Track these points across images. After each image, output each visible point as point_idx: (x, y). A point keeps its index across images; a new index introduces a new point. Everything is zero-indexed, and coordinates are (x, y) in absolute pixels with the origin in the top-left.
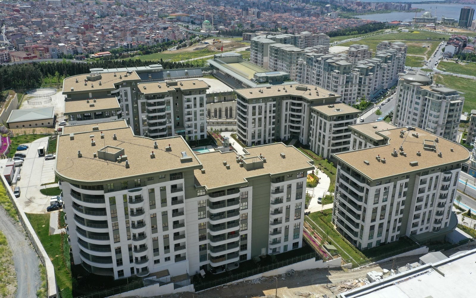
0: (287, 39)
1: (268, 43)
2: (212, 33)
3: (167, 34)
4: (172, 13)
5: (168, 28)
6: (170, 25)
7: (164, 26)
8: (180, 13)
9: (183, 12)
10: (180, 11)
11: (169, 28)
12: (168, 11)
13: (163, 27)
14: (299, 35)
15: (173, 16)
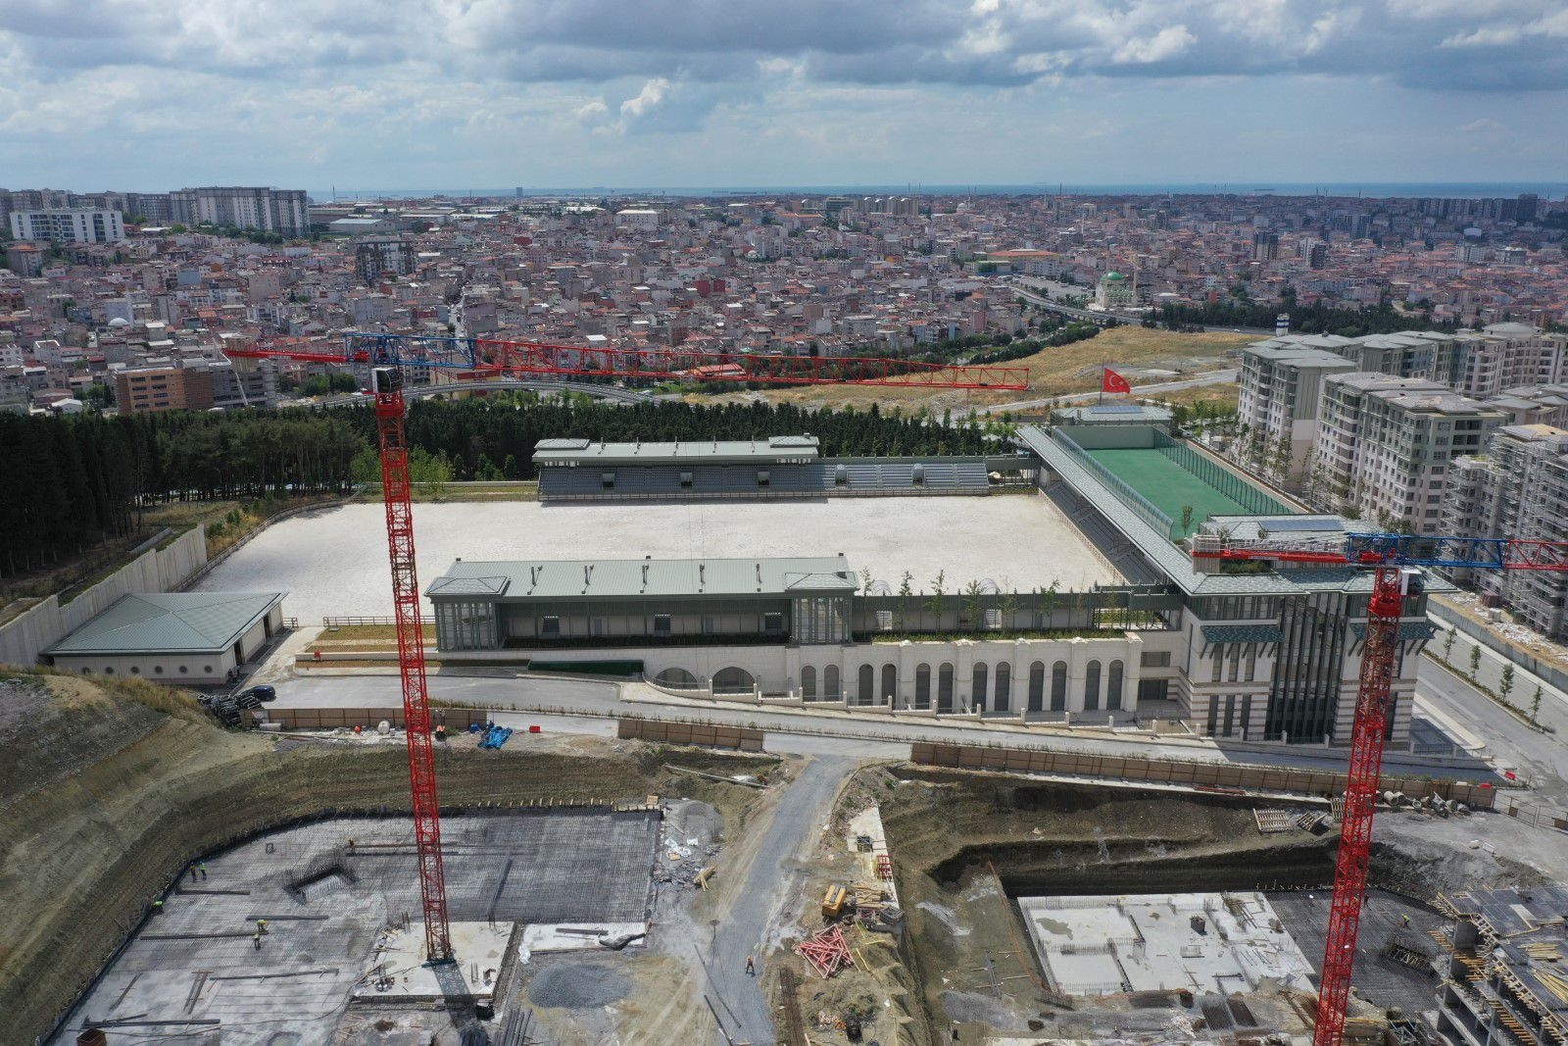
0: (1417, 350)
1: (1320, 370)
2: (1127, 312)
3: (959, 314)
4: (999, 249)
5: (970, 294)
6: (980, 285)
7: (959, 287)
8: (1029, 249)
9: (1037, 247)
10: (1029, 243)
11: (975, 296)
12: (988, 242)
13: (956, 293)
14: (1476, 337)
15: (999, 258)
